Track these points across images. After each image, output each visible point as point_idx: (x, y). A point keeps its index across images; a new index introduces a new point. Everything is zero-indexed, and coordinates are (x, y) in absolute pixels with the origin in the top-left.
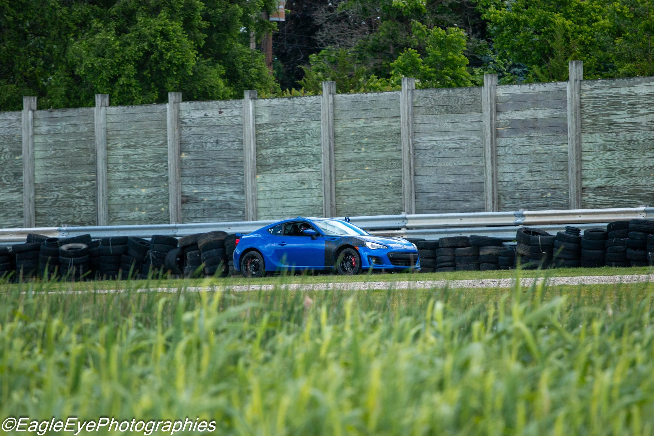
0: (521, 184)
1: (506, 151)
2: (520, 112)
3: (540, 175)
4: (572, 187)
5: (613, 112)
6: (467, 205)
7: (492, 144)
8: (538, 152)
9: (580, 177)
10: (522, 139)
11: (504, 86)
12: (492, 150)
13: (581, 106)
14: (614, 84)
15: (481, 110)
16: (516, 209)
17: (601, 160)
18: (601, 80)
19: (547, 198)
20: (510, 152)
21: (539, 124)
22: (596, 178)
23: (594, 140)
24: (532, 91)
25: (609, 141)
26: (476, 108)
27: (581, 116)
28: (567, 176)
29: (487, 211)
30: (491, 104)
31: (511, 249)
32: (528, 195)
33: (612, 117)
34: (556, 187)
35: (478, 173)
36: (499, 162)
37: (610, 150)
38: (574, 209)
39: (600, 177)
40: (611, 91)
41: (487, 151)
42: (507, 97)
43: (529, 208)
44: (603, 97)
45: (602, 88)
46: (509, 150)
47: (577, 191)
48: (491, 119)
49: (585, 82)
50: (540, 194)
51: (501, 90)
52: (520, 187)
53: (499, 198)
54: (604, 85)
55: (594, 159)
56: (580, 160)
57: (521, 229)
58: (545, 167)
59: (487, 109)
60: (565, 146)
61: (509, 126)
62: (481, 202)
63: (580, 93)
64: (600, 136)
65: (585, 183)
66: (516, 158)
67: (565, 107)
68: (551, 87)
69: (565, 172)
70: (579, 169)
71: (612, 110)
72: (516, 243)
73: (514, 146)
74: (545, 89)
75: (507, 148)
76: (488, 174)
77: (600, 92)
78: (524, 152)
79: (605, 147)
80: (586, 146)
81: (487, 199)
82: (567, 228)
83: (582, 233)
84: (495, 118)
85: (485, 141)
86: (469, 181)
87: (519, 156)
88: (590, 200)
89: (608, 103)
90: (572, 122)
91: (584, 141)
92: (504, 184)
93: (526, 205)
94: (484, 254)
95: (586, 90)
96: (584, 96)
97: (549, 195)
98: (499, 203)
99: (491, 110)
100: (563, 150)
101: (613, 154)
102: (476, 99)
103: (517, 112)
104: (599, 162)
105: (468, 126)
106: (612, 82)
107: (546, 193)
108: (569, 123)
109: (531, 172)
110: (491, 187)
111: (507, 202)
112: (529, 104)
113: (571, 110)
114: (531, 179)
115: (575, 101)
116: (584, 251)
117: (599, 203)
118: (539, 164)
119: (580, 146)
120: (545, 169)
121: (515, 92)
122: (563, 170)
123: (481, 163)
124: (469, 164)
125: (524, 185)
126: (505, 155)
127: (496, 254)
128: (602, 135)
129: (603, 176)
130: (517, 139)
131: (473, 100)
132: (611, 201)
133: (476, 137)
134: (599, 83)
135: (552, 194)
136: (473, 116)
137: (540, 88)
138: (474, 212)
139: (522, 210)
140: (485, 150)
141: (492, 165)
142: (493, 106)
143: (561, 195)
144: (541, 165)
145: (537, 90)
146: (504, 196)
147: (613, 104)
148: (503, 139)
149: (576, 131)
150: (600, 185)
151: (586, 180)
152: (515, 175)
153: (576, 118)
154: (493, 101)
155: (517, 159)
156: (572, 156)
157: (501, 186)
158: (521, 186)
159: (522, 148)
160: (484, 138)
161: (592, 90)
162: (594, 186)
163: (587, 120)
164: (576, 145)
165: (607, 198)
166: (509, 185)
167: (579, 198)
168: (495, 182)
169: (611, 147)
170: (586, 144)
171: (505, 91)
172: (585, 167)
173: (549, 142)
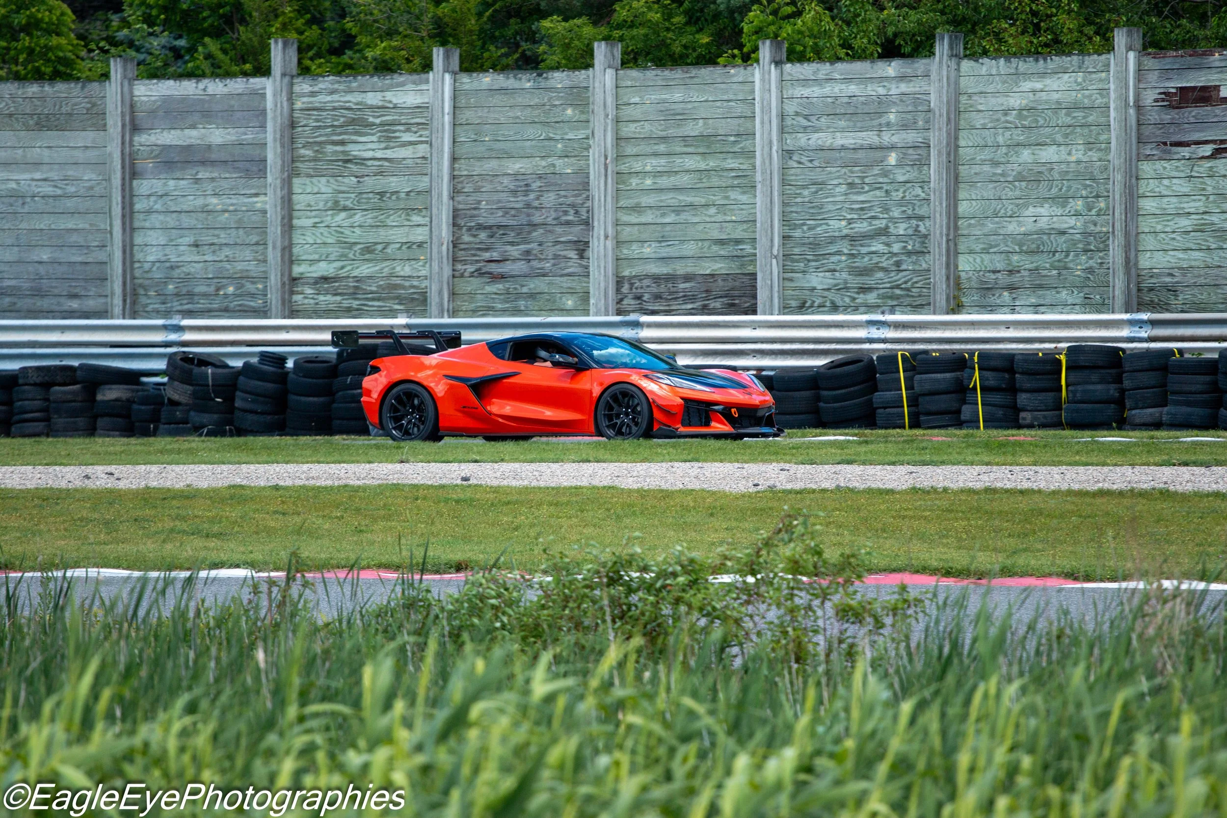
0: (178, 267)
1: (151, 204)
2: (179, 132)
3: (214, 252)
4: (273, 278)
5: (354, 138)
6: (75, 304)
7: (123, 190)
8: (210, 208)
9: (289, 258)
10: (182, 182)
11: (147, 82)
12: (123, 203)
13: (293, 125)
14: (354, 85)
15: (105, 125)
16: (167, 314)
17: (328, 226)
18: (331, 78)
19: (226, 296)
20: (158, 207)
21: (214, 157)
22: (319, 261)
23: (316, 190)
24: (202, 93)
25: (343, 192)
26: (94, 121)
27: (293, 143)
28: (264, 254)
29: (112, 318)
30: (123, 114)
31: (157, 392)
32: (190, 288)
33: (349, 147)
34: (245, 274)
35: (96, 244)
36: (137, 224)
37: (345, 209)
38: (276, 318)
39: (327, 259)
40: (349, 97)
41: (114, 203)
42: (155, 101)
43: (190, 314)
44: (334, 109)
45: (332, 92)
46: (156, 202)
47: (283, 284)
48: (123, 143)
49: (300, 79)
50: (212, 289)
51: (142, 88)
52: (176, 273)
53: (135, 294)
54: (336, 86)
55: (315, 226)
56: (288, 227)
57: (175, 354)
58: (223, 237)
59: (115, 125)
60: (261, 198)
61: (156, 157)
62: (102, 300)
63: (291, 100)
64: (328, 181)
65: (297, 270)
66: (168, 219)
67: (263, 126)
68: (237, 86)
69: (261, 247)
70: (286, 243)
71: (351, 134)
72: (166, 380)
73: (166, 195)
74: (226, 90)
75: (152, 199)
76: (115, 247)
77: (329, 98)
78: (185, 207)
79: (336, 202)
80: (300, 200)
81: (113, 294)
82: (263, 355)
83: (290, 364)
84: (131, 141)
85: (111, 184)
86: (80, 259)
87: (174, 215)
88: (306, 301)
89: (342, 120)
90: (275, 153)
91: (297, 189)
92: (147, 266)
93: (186, 307)
94: (105, 398)
95: (303, 95)
96: (298, 105)
97: (231, 289)
98: (134, 303)
99: (123, 126)
100: (259, 205)
101: (351, 217)
102: (94, 105)
103: (173, 132)
104: (325, 231)
105: (79, 155)
106: (350, 82)
107: (224, 287)
108: (270, 156)
109: (197, 246)
110: (120, 271)
111: (151, 301)
112: (196, 117)
113: (275, 131)
114: (197, 258)
115: (281, 114)
116: (292, 397)
117: (323, 307)
118: (212, 231)
119: (290, 200)
120: (224, 241)
121: (169, 93)
122: (257, 244)
123: (102, 226)
124: (81, 226)
125: (184, 269)
126: (149, 212)
127: (128, 400)
128: (332, 180)
129: (332, 257)
130: (172, 183)
131: (89, 106)
132: (346, 304)
133: (94, 176)
134: (327, 83)
135: (237, 289)
136: (88, 137)
137: (215, 87)
138: (88, 318)
139: (178, 317)
140: (110, 201)
141: (124, 230)
142: (127, 118)
143: (253, 291)
144: (216, 232)
145: (210, 91)
146: (146, 290)
147: (352, 122)
148: (145, 182)
149: (282, 171)
150: (325, 274)
151: (299, 265)
152: (168, 250)
153: (282, 146)
154: (127, 110)
155: (171, 220)
156: (274, 216)
157: (140, 271)
158: (178, 271)
159: (182, 199)
160: (110, 179)
161: (313, 94)
162: (315, 275)
163: (302, 151)
164: (282, 198)
165: (338, 298)
166: (154, 269)
167: (287, 296)
168: (128, 264)
169: (348, 203)
170: (301, 197)
171: (151, 90)
172: (297, 238)
173: (231, 189)
